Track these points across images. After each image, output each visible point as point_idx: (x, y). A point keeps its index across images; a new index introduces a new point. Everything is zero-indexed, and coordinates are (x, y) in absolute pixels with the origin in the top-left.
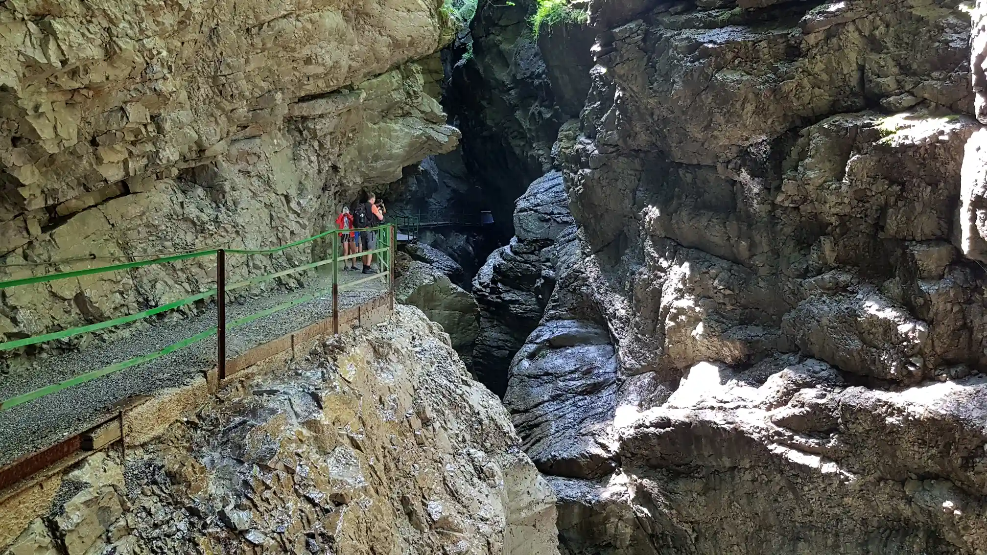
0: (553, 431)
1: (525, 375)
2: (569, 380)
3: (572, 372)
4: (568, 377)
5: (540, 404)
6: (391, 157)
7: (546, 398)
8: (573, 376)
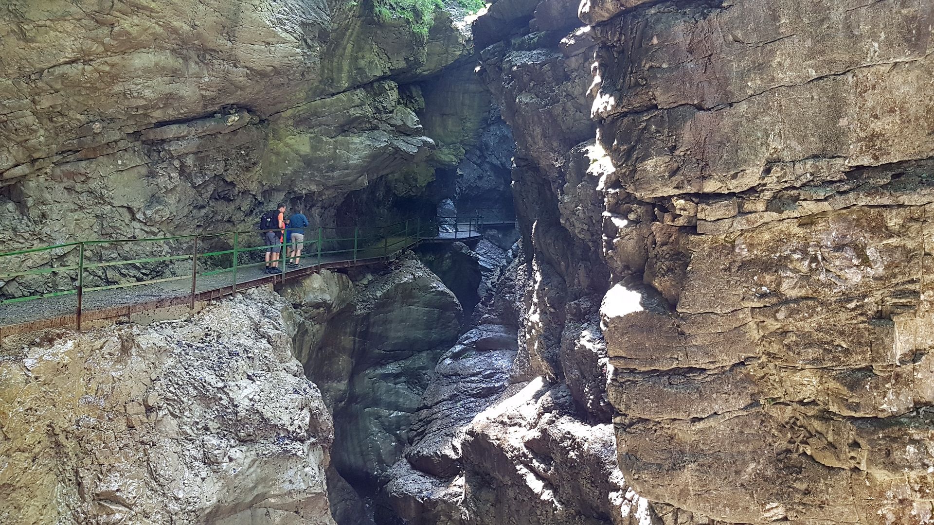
0: (435, 429)
1: (441, 374)
2: (468, 382)
3: (474, 375)
4: (468, 379)
5: (440, 402)
6: (347, 167)
7: (446, 398)
8: (473, 378)
